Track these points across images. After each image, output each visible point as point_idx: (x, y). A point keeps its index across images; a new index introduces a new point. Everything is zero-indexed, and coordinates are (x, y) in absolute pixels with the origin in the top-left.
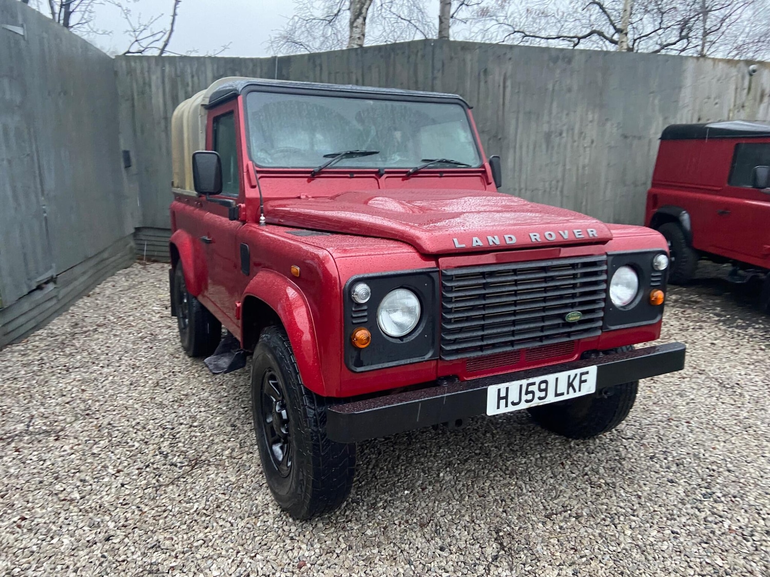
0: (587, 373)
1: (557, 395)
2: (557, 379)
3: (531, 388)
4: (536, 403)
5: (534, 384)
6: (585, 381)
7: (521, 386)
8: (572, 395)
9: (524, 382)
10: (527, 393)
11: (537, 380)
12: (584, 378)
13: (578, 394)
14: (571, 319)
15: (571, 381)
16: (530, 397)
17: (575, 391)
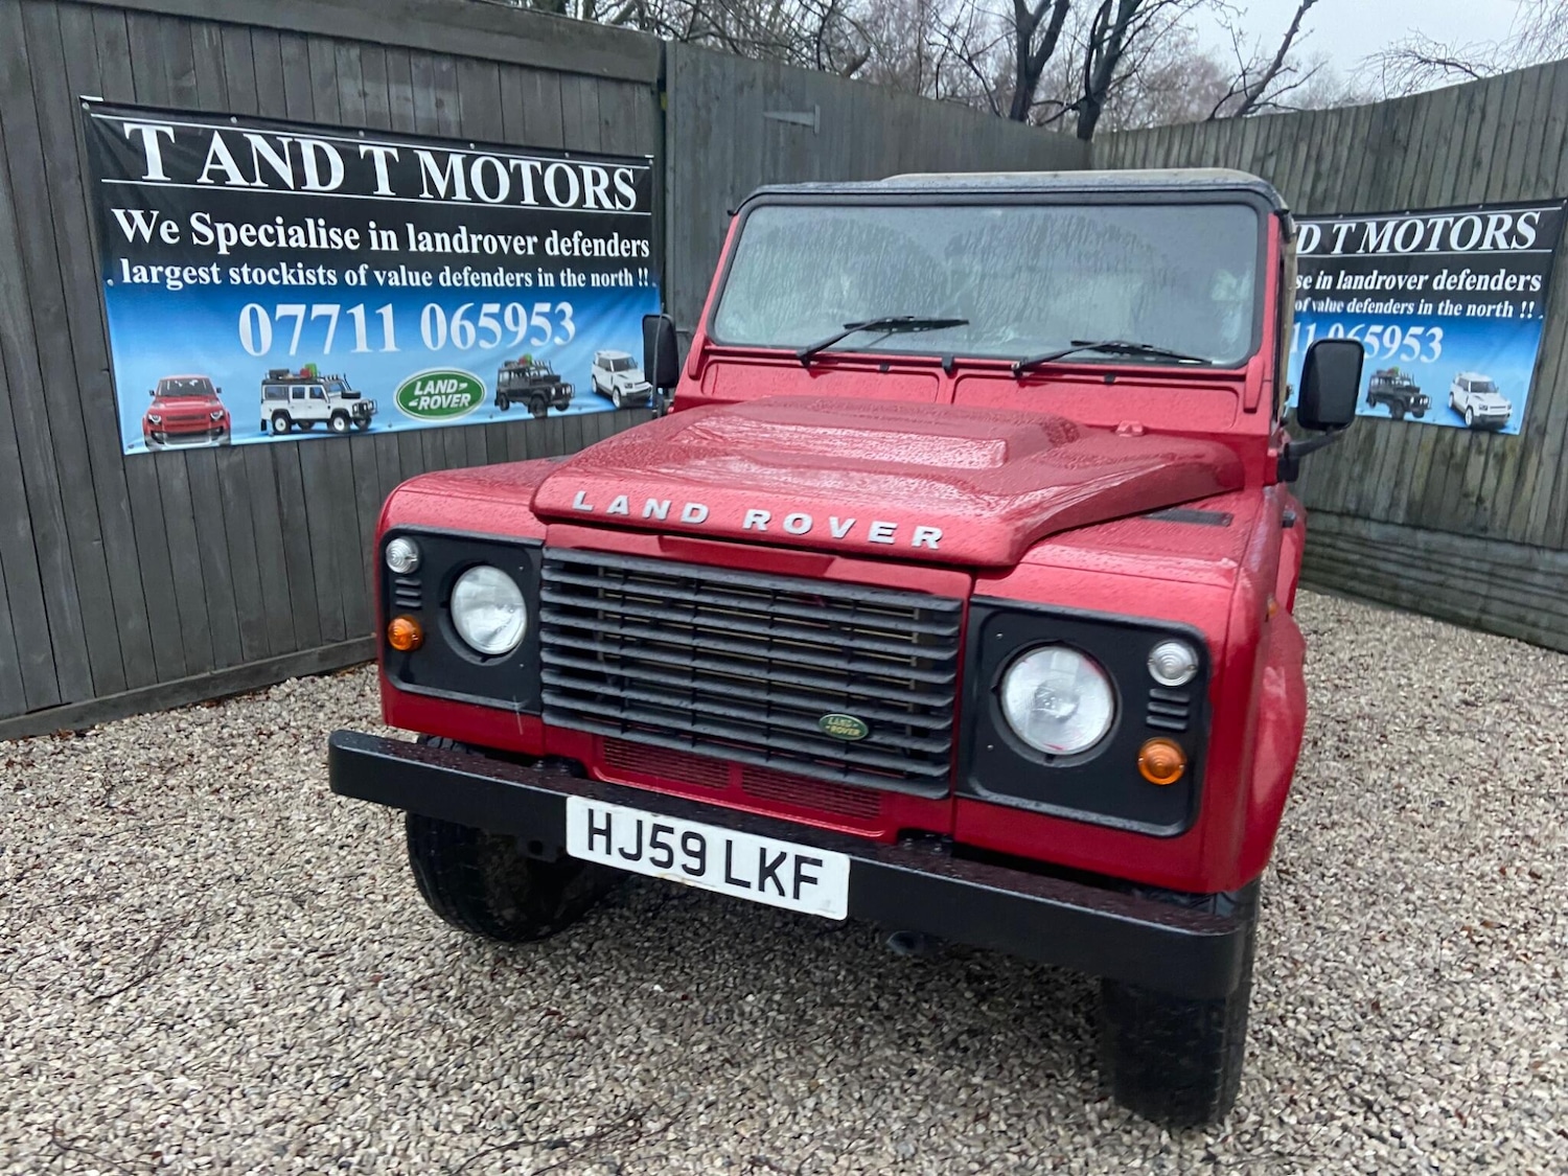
0: (818, 863)
1: (729, 880)
2: (729, 843)
3: (662, 837)
4: (675, 874)
5: (670, 830)
6: (813, 881)
7: (640, 823)
8: (770, 897)
9: (649, 819)
10: (655, 844)
11: (682, 826)
12: (806, 870)
13: (787, 903)
14: (834, 729)
15: (768, 864)
16: (662, 855)
17: (782, 893)
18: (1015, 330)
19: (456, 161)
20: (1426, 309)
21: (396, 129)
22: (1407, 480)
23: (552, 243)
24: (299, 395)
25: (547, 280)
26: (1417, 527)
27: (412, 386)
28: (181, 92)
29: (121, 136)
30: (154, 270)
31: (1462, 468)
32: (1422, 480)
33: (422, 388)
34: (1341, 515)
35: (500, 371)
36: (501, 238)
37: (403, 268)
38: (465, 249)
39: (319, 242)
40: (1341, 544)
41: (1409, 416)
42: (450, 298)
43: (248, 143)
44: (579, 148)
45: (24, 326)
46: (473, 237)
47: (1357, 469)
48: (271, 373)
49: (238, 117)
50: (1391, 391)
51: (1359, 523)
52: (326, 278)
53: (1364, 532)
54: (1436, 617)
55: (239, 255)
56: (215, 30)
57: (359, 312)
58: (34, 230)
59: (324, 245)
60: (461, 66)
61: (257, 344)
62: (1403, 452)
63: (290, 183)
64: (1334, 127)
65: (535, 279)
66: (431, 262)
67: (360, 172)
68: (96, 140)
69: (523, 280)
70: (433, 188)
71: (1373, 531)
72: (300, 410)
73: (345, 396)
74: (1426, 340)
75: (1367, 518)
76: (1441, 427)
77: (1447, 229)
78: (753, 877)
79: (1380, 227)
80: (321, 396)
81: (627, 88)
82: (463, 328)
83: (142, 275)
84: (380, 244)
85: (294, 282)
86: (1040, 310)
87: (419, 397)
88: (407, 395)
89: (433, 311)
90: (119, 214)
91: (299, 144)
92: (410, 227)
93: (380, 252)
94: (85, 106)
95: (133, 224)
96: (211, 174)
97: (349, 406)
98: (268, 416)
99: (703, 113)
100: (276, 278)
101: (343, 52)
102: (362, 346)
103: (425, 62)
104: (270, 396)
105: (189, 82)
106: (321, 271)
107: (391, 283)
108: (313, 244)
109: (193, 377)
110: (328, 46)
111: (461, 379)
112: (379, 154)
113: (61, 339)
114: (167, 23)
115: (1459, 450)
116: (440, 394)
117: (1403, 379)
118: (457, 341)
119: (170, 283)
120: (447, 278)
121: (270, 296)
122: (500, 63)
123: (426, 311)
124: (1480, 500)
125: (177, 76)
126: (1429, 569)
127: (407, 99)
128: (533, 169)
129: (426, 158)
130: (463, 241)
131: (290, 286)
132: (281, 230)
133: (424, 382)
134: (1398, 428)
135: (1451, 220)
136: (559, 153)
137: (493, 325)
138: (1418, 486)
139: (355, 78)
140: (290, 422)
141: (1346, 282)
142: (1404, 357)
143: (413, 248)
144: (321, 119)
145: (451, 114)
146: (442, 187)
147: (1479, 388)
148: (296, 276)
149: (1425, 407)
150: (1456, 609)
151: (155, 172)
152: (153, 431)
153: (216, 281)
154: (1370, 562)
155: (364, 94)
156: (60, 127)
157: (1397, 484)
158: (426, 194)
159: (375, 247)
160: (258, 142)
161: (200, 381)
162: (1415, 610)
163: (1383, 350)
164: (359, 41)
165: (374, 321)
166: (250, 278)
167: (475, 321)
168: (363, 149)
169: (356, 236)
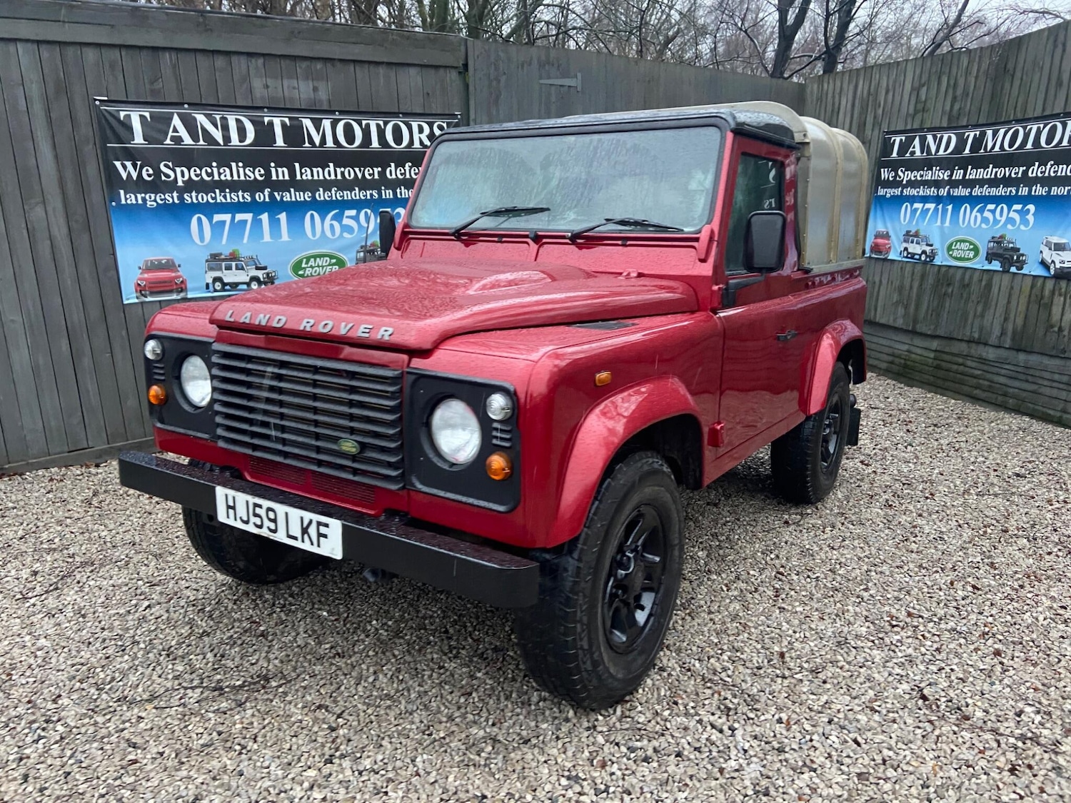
0: (327, 525)
2: (287, 514)
3: (258, 510)
4: (264, 532)
5: (260, 506)
6: (325, 536)
7: (247, 502)
8: (306, 546)
9: (253, 500)
10: (255, 514)
11: (266, 504)
12: (323, 530)
13: (314, 549)
14: (344, 448)
15: (305, 525)
16: (258, 521)
17: (312, 544)
18: (574, 213)
19: (327, 124)
20: (1024, 191)
21: (288, 106)
22: (1012, 316)
23: (391, 171)
24: (228, 268)
25: (388, 194)
26: (1018, 350)
27: (301, 261)
28: (153, 92)
29: (118, 119)
30: (139, 196)
31: (1049, 306)
32: (1022, 316)
33: (307, 263)
34: (969, 342)
35: (358, 252)
36: (357, 169)
37: (292, 190)
38: (333, 177)
39: (239, 176)
40: (969, 363)
41: (1013, 269)
42: (323, 208)
43: (195, 119)
44: (409, 111)
45: (65, 230)
46: (338, 169)
47: (980, 309)
48: (211, 255)
49: (189, 104)
50: (1001, 251)
51: (981, 347)
52: (244, 198)
53: (984, 355)
54: (1032, 416)
55: (190, 186)
56: (174, 55)
57: (265, 217)
58: (69, 175)
59: (242, 178)
60: (329, 65)
61: (202, 238)
62: (1010, 295)
63: (221, 142)
64: (965, 64)
65: (380, 194)
66: (312, 186)
67: (265, 133)
68: (104, 121)
69: (372, 195)
70: (311, 141)
71: (991, 354)
72: (229, 277)
73: (258, 268)
74: (1023, 213)
75: (986, 344)
76: (1035, 277)
77: (1039, 132)
78: (298, 534)
79: (995, 134)
80: (242, 269)
81: (442, 71)
82: (332, 226)
83: (132, 199)
84: (277, 176)
85: (224, 201)
86: (590, 200)
87: (305, 268)
88: (297, 267)
89: (312, 215)
90: (118, 164)
91: (226, 119)
92: (297, 165)
93: (278, 181)
94: (97, 103)
95: (126, 170)
96: (173, 139)
97: (260, 274)
98: (210, 281)
99: (494, 83)
100: (213, 198)
101: (253, 60)
102: (267, 237)
103: (305, 64)
104: (211, 269)
105: (159, 85)
106: (240, 193)
107: (285, 199)
108: (236, 178)
109: (164, 258)
110: (243, 59)
111: (331, 257)
112: (277, 122)
113: (86, 237)
114: (144, 53)
115: (1047, 293)
116: (318, 266)
117: (1009, 242)
118: (328, 233)
119: (149, 203)
120: (321, 195)
121: (209, 209)
122: (354, 61)
123: (308, 216)
124: (1060, 329)
125: (152, 83)
126: (1027, 381)
127: (294, 88)
128: (378, 126)
129: (307, 123)
130: (331, 172)
131: (222, 203)
132: (215, 170)
133: (308, 259)
134: (1006, 278)
135: (1042, 126)
136: (395, 115)
137: (352, 223)
138: (1020, 321)
139: (261, 77)
140: (224, 284)
141: (973, 174)
142: (1009, 227)
143: (298, 177)
144: (240, 103)
145: (323, 95)
146: (317, 140)
147: (1059, 247)
148: (225, 197)
149: (1024, 262)
150: (1045, 410)
151: (139, 139)
152: (141, 290)
153: (176, 201)
154: (989, 376)
155: (267, 87)
156: (82, 115)
157: (1006, 319)
158: (307, 145)
159: (274, 177)
160: (201, 118)
161: (168, 260)
162: (1018, 411)
163: (996, 221)
164: (263, 55)
165: (274, 223)
166: (197, 199)
167: (340, 221)
168: (266, 120)
169: (263, 172)
